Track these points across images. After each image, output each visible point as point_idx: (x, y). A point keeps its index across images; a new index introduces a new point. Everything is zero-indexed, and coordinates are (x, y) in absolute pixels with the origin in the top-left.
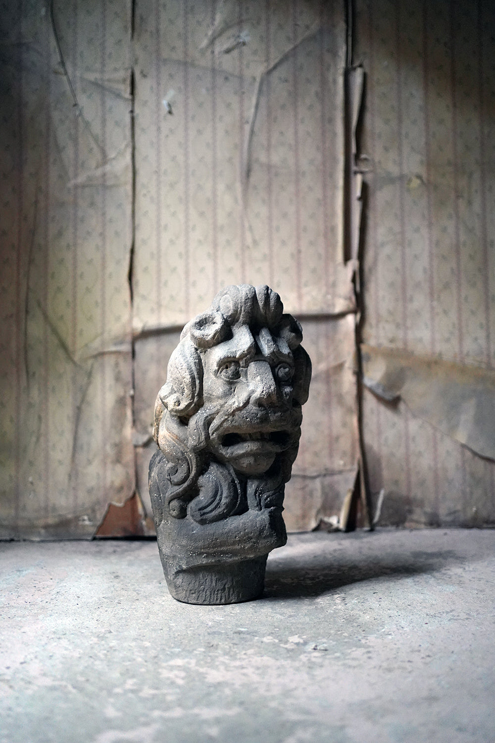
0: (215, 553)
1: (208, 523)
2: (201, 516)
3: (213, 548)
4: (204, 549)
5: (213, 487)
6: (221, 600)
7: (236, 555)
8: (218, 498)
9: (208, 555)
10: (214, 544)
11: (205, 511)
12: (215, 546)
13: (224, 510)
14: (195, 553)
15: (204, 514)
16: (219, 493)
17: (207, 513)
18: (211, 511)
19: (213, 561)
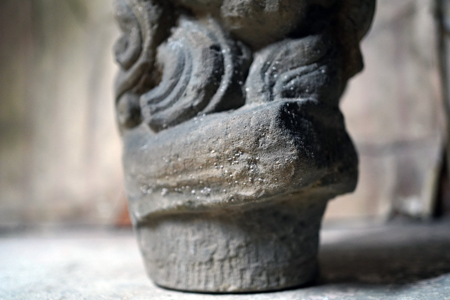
0: (179, 185)
1: (166, 128)
2: (152, 113)
3: (175, 174)
4: (160, 177)
5: (176, 59)
6: (207, 282)
7: (218, 191)
8: (183, 78)
9: (171, 190)
10: (174, 167)
11: (162, 104)
12: (178, 171)
13: (195, 99)
14: (148, 188)
15: (158, 110)
16: (186, 69)
17: (165, 108)
18: (171, 104)
19: (180, 203)
